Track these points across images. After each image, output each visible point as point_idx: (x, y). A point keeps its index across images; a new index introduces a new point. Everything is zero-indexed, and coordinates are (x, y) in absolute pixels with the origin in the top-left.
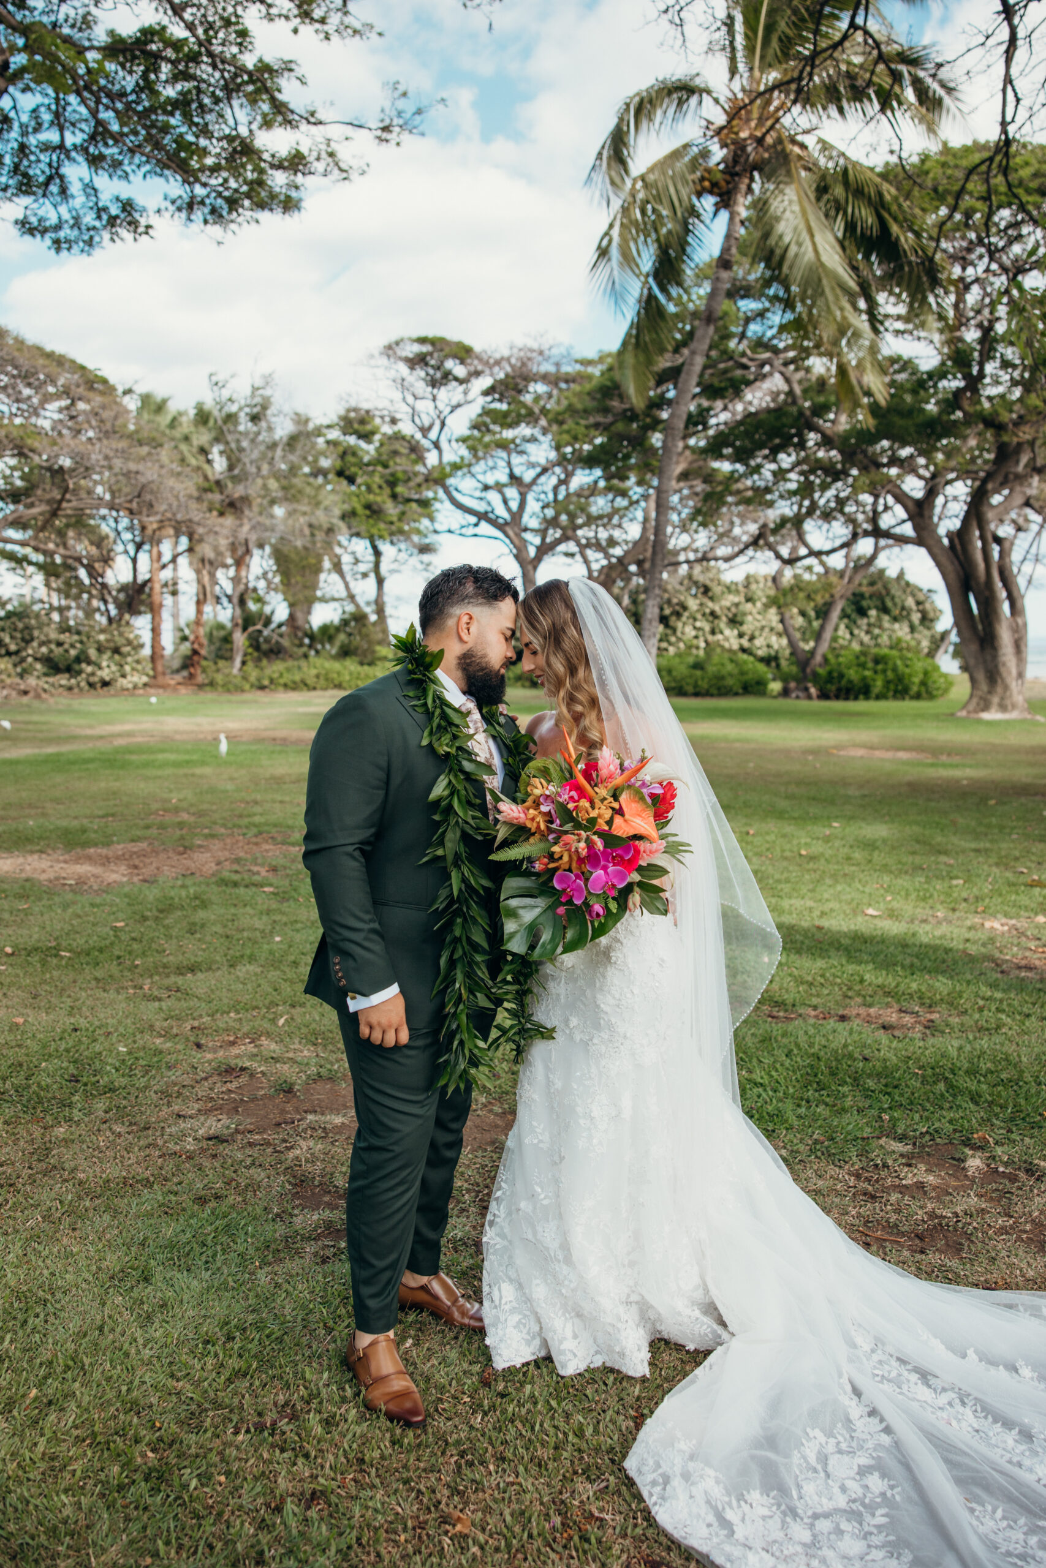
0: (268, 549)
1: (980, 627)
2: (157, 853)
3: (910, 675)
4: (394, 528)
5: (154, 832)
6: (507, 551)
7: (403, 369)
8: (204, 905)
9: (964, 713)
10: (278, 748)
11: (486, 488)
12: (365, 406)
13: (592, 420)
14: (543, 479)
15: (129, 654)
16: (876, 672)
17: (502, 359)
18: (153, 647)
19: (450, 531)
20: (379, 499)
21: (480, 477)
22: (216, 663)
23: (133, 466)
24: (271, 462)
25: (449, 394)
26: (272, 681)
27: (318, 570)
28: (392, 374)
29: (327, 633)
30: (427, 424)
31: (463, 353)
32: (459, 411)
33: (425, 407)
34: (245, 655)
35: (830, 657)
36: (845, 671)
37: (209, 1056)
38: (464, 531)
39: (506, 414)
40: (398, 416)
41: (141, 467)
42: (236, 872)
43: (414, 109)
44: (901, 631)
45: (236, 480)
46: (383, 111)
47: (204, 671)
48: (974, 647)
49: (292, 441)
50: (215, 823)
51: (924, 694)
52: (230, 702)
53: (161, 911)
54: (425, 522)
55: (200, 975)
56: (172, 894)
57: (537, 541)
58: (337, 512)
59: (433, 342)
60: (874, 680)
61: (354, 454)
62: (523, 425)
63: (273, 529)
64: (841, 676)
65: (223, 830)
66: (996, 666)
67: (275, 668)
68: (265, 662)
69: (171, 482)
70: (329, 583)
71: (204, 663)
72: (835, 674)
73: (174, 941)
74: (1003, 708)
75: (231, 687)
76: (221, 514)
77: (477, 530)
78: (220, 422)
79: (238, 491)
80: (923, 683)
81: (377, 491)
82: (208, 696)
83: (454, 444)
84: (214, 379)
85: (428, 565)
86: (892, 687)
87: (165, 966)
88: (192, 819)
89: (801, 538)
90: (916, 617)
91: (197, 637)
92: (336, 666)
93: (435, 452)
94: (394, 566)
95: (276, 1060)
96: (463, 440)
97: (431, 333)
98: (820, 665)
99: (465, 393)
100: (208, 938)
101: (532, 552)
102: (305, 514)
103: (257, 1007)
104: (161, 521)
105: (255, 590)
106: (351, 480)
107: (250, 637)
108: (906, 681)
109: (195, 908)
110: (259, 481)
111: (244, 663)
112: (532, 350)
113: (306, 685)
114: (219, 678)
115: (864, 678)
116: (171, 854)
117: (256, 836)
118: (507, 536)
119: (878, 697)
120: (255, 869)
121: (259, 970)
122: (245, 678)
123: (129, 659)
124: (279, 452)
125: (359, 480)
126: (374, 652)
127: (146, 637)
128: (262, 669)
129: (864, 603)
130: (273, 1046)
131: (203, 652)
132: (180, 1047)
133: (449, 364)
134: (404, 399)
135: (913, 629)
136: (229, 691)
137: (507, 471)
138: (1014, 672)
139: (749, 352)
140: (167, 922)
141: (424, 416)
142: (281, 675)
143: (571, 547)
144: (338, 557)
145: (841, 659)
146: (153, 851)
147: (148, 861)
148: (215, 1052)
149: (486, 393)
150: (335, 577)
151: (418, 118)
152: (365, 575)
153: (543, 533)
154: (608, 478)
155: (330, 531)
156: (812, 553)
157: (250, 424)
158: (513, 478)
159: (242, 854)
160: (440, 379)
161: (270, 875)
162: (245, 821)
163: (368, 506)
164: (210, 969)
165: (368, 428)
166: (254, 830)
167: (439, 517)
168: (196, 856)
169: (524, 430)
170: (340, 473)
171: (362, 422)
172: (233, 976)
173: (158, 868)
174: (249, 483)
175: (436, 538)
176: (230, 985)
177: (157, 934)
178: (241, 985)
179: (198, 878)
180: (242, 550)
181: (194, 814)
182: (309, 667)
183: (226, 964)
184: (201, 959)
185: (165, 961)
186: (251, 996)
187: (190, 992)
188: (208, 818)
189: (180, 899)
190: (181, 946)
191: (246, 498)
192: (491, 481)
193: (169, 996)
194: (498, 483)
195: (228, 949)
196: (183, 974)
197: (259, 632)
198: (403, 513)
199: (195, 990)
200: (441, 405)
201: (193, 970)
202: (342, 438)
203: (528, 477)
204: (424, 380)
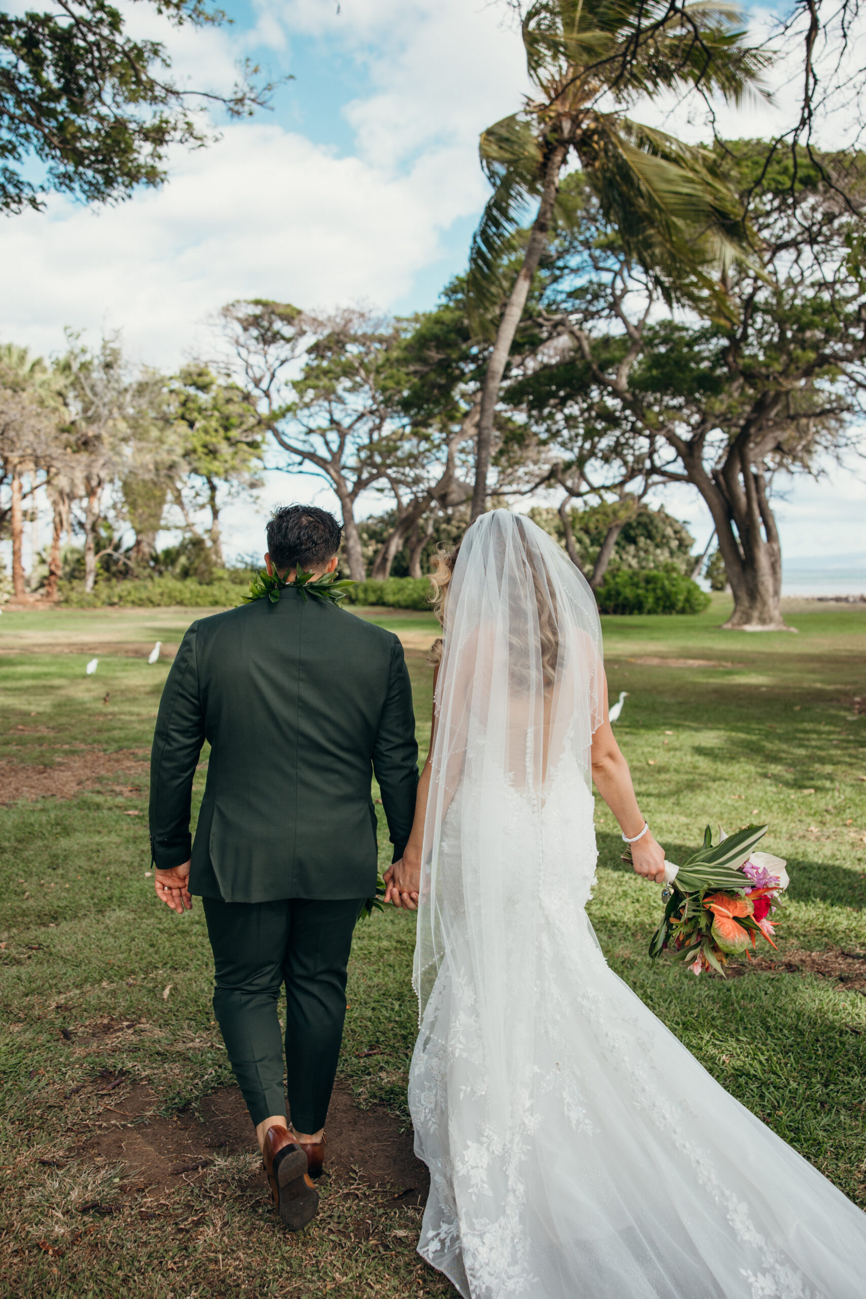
0: (118, 484)
1: (741, 551)
2: (16, 772)
3: (676, 593)
4: (227, 466)
5: (13, 748)
6: (327, 485)
7: (238, 328)
8: (67, 831)
9: (728, 626)
10: (131, 660)
11: (310, 431)
12: (205, 358)
13: (412, 368)
14: (358, 425)
16: (647, 590)
17: (328, 319)
18: (13, 568)
19: (278, 469)
20: (214, 440)
21: (305, 421)
22: (70, 582)
24: (120, 407)
25: (277, 350)
26: (121, 598)
27: (162, 502)
28: (229, 332)
29: (170, 556)
30: (258, 376)
31: (290, 316)
32: (286, 365)
33: (256, 360)
34: (97, 575)
35: (608, 577)
36: (622, 589)
37: (79, 1051)
38: (290, 468)
39: (327, 371)
40: (233, 369)
41: (5, 408)
42: (99, 792)
43: (264, 85)
44: (663, 556)
45: (90, 420)
46: (236, 85)
47: (60, 590)
48: (737, 569)
49: (141, 389)
50: (75, 739)
51: (688, 609)
52: (83, 617)
53: (19, 841)
54: (255, 461)
55: (65, 926)
56: (32, 820)
57: (354, 478)
58: (180, 451)
59: (265, 304)
60: (646, 598)
61: (194, 401)
62: (345, 378)
63: (123, 464)
64: (618, 593)
65: (83, 746)
66: (756, 586)
67: (124, 587)
68: (114, 581)
69: (34, 422)
70: (171, 513)
71: (60, 582)
72: (613, 593)
73: (35, 879)
74: (763, 621)
75: (84, 603)
76: (78, 451)
77: (301, 468)
78: (75, 370)
79: (91, 431)
80: (687, 600)
81: (213, 433)
82: (64, 611)
84: (69, 331)
85: (258, 498)
86: (661, 603)
87: (24, 914)
88: (52, 734)
89: (583, 476)
90: (674, 544)
91: (54, 560)
92: (179, 585)
93: (265, 401)
94: (229, 499)
95: (163, 1056)
97: (264, 297)
98: (600, 585)
99: (293, 350)
100: (72, 875)
101: (350, 487)
102: (151, 451)
103: (133, 972)
104: (23, 456)
105: (105, 518)
106: (191, 424)
107: (101, 561)
108: (673, 598)
109: (56, 836)
110: (110, 423)
111: (96, 582)
112: (353, 312)
113: (152, 602)
114: (74, 596)
115: (638, 596)
116: (30, 773)
117: (117, 752)
118: (329, 473)
119: (650, 612)
120: (118, 789)
121: (131, 916)
122: (96, 596)
124: (128, 397)
125: (198, 425)
126: (211, 573)
127: (7, 560)
128: (111, 588)
129: (632, 533)
130: (158, 1033)
131: (60, 573)
132: (44, 1037)
133: (278, 325)
134: (239, 354)
135: (672, 553)
136: (82, 607)
137: (328, 416)
138: (771, 589)
139: (544, 313)
140: (26, 854)
141: (256, 369)
142: (129, 593)
143: (383, 482)
144: (179, 491)
145: (618, 580)
146: (12, 770)
147: (6, 781)
148: (87, 1044)
149: (310, 351)
150: (177, 509)
151: (268, 94)
152: (202, 507)
153: (359, 470)
154: (415, 424)
155: (172, 467)
156: (593, 489)
157: (102, 372)
158: (333, 423)
159: (103, 773)
160: (269, 338)
161: (134, 795)
162: (106, 735)
163: (205, 446)
164: (75, 916)
165: (206, 379)
166: (115, 746)
168: (56, 774)
169: (345, 382)
170: (184, 419)
171: (200, 375)
172: (102, 926)
173: (17, 790)
174: (101, 424)
175: (264, 474)
176: (99, 940)
177: (15, 870)
178: (112, 940)
179: (59, 800)
180: (94, 483)
181: (53, 728)
182: (154, 586)
183: (93, 909)
184: (65, 903)
185: (24, 906)
186: (125, 955)
187: (53, 950)
188: (67, 733)
189: (40, 825)
190: (42, 885)
191: (98, 437)
192: (313, 425)
193: (29, 957)
194: (319, 428)
195: (95, 888)
196: (45, 925)
197: (110, 555)
198: (236, 453)
199: (59, 947)
200: (271, 359)
201: (56, 919)
202: (183, 388)
203: (346, 422)
204: (257, 339)
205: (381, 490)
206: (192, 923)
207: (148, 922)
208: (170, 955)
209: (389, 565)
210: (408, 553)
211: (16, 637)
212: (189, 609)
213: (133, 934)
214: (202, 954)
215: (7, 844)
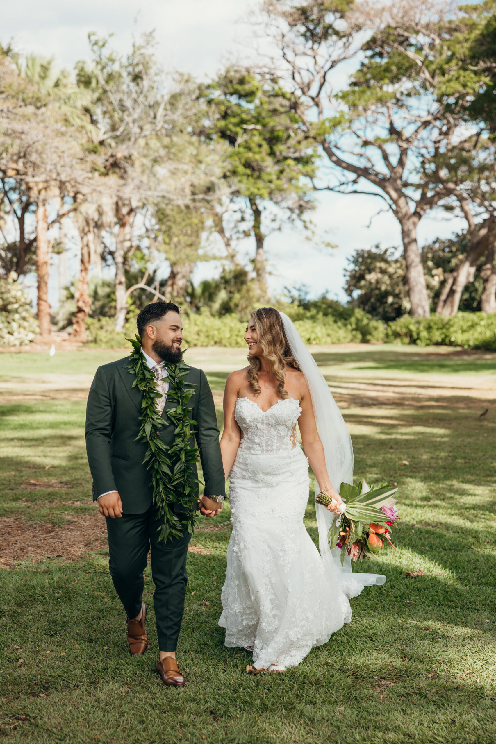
0: (151, 209)
4: (272, 186)
5: (21, 504)
7: (283, 25)
11: (366, 143)
12: (245, 63)
13: (482, 65)
15: (16, 311)
17: (383, 9)
19: (329, 189)
20: (257, 157)
21: (360, 133)
22: (99, 320)
23: (18, 127)
24: (153, 121)
25: (328, 49)
27: (200, 229)
28: (273, 30)
29: (209, 290)
30: (306, 80)
31: (344, 6)
34: (128, 312)
38: (342, 188)
39: (387, 70)
40: (279, 73)
41: (26, 127)
45: (120, 140)
47: (88, 328)
49: (174, 100)
53: (19, 605)
54: (303, 181)
55: (55, 697)
56: (34, 582)
57: (417, 195)
58: (219, 172)
62: (404, 79)
63: (155, 188)
69: (57, 142)
70: (210, 242)
71: (88, 320)
73: (30, 645)
75: (114, 343)
76: (106, 174)
77: (356, 187)
78: (102, 82)
79: (121, 152)
81: (256, 149)
82: (92, 351)
83: (333, 100)
84: (93, 38)
87: (15, 682)
88: (64, 490)
91: (82, 295)
92: (217, 322)
96: (344, 96)
99: (346, 47)
100: (69, 642)
101: (412, 207)
102: (186, 173)
104: (47, 181)
105: (138, 248)
106: (232, 141)
107: (132, 296)
110: (142, 142)
114: (102, 335)
116: (37, 532)
118: (388, 193)
122: (127, 334)
123: (17, 316)
124: (160, 111)
125: (240, 140)
127: (32, 295)
131: (87, 310)
133: (330, 18)
134: (284, 56)
136: (112, 347)
137: (387, 125)
140: (25, 618)
141: (304, 73)
143: (452, 201)
144: (219, 216)
146: (19, 528)
149: (369, 45)
150: (216, 236)
152: (246, 234)
153: (423, 187)
155: (210, 189)
157: (132, 85)
158: (393, 131)
163: (247, 165)
164: (66, 687)
165: (247, 87)
167: (319, 173)
168: (64, 534)
169: (406, 85)
170: (224, 134)
171: (242, 82)
172: (93, 699)
173: (22, 549)
174: (131, 143)
175: (312, 195)
176: (88, 713)
177: (12, 635)
178: (101, 714)
179: (64, 563)
180: (124, 210)
181: (66, 483)
182: (190, 324)
183: (86, 680)
184: (58, 672)
185: (16, 674)
186: (112, 731)
187: (40, 722)
188: (80, 489)
189: (42, 589)
190: (38, 652)
191: (129, 158)
192: (370, 137)
193: (15, 728)
194: (378, 139)
195: (91, 658)
196: (33, 694)
197: (143, 290)
198: (282, 172)
199: (46, 719)
200: (321, 61)
201: (47, 689)
202: (222, 97)
203: (407, 133)
204: (304, 35)
205: (449, 208)
206: (186, 701)
207: (141, 696)
208: (158, 734)
209: (457, 297)
210: (479, 285)
211: (38, 381)
212: (229, 350)
213: (124, 708)
214: (193, 734)
215: (6, 608)
